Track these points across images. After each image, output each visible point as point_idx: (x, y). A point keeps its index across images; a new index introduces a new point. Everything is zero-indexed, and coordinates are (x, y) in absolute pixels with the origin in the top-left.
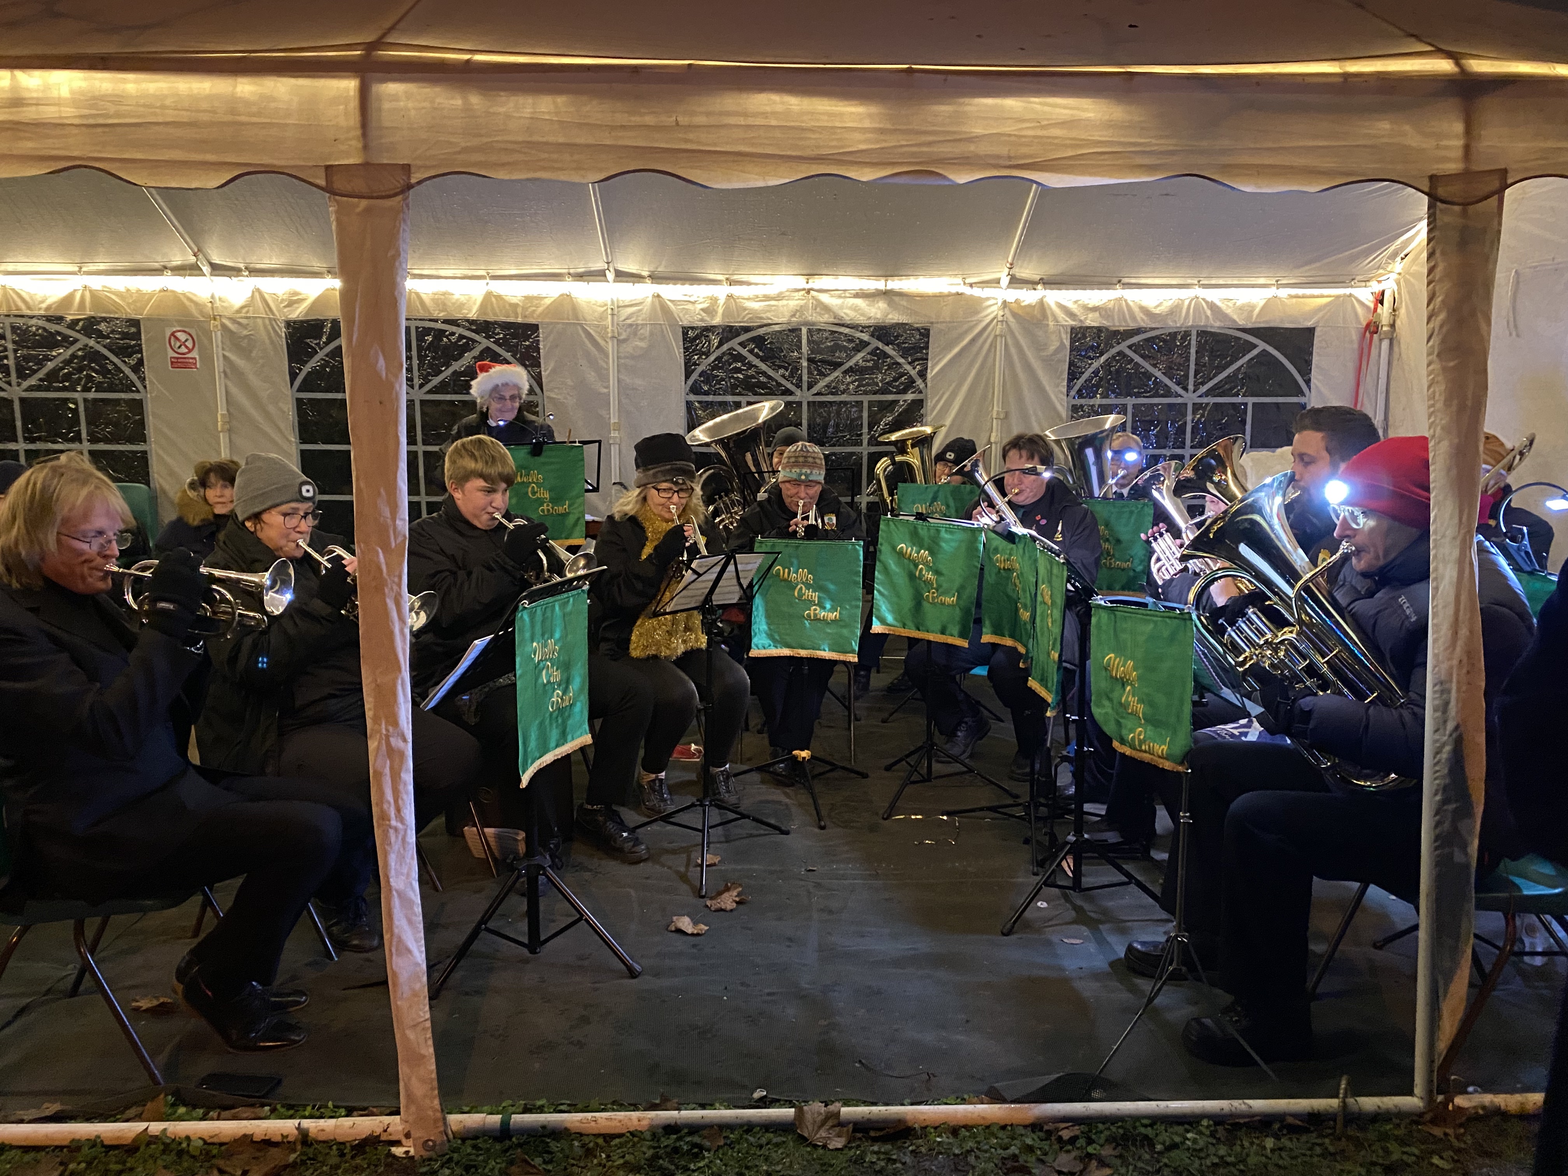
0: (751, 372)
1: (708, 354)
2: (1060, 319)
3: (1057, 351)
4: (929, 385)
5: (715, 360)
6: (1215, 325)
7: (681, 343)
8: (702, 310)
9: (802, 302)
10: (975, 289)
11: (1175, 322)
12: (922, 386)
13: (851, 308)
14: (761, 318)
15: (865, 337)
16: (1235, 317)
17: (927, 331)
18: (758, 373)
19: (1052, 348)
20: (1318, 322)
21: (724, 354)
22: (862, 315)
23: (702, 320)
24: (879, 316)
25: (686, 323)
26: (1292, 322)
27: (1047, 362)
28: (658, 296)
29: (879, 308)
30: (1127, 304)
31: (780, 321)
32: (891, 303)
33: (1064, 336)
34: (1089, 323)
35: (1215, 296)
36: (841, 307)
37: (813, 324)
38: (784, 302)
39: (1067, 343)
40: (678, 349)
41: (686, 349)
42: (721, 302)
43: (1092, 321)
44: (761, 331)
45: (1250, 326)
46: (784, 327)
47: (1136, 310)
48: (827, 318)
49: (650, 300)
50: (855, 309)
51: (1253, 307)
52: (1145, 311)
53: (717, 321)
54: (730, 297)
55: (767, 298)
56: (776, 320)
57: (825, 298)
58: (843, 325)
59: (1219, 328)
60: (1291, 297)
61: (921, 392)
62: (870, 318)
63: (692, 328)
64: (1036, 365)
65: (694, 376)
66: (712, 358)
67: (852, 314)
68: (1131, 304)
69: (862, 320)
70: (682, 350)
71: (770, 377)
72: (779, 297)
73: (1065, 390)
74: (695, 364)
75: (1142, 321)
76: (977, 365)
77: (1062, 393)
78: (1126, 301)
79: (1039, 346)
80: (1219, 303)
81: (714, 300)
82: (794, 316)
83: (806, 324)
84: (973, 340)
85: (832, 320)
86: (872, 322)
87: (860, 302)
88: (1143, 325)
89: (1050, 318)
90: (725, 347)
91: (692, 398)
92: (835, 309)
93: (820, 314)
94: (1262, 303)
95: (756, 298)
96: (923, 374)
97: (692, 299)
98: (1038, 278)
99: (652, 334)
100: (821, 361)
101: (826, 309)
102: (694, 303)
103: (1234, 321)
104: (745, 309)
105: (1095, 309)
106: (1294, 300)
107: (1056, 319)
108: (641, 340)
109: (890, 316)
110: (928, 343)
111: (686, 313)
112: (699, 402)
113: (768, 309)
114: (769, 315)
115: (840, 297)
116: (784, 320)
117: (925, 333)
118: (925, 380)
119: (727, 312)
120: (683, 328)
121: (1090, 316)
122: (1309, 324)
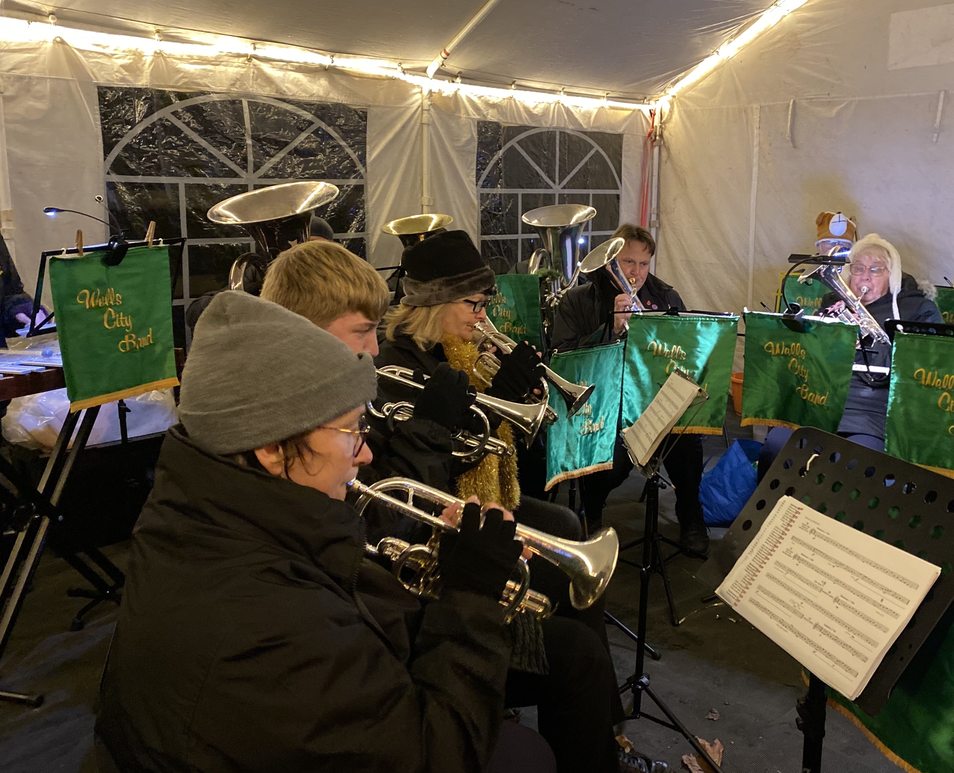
0: (188, 149)
1: (133, 124)
2: (470, 113)
3: (469, 142)
4: (369, 169)
5: (144, 131)
6: (570, 128)
7: (97, 108)
8: (122, 66)
9: (243, 71)
10: (407, 75)
11: (546, 122)
12: (362, 171)
13: (292, 82)
14: (198, 84)
15: (308, 116)
16: (581, 121)
17: (365, 113)
18: (198, 150)
19: (464, 139)
20: (625, 130)
21: (154, 125)
22: (305, 91)
23: (123, 79)
24: (321, 93)
25: (102, 82)
26: (611, 129)
27: (460, 151)
28: (63, 42)
29: (320, 85)
30: (516, 104)
31: (218, 89)
32: (332, 81)
33: (473, 128)
34: (490, 118)
35: (569, 102)
36: (283, 81)
37: (254, 96)
38: (222, 68)
39: (476, 136)
40: (94, 114)
41: (104, 116)
42: (148, 59)
43: (492, 116)
44: (199, 100)
45: (589, 130)
46: (223, 97)
47: (522, 109)
48: (267, 91)
49: (49, 45)
50: (297, 84)
51: (590, 114)
52: (527, 110)
53: (143, 82)
54: (158, 54)
55: (203, 61)
56: (214, 88)
57: (266, 68)
58: (284, 100)
59: (572, 130)
60: (612, 108)
61: (362, 177)
62: (312, 95)
63: (111, 89)
64: (453, 154)
65: (117, 151)
66: (139, 129)
67: (294, 89)
68: (518, 103)
69: (303, 97)
70: (98, 117)
71: (211, 156)
72: (216, 62)
73: (474, 179)
74: (117, 135)
75: (526, 121)
76: (408, 152)
77: (472, 182)
78: (515, 100)
79: (454, 137)
80: (572, 110)
81: (138, 56)
82: (233, 85)
83: (247, 95)
84: (404, 127)
85: (273, 94)
86: (314, 99)
87: (300, 76)
88: (527, 123)
89: (463, 111)
90: (155, 117)
91: (115, 178)
92: (278, 81)
93: (261, 86)
94: (595, 112)
95: (190, 59)
96: (363, 158)
97: (107, 51)
98: (457, 70)
99: (53, 91)
100: (265, 139)
101: (269, 80)
102: (110, 56)
103: (580, 125)
104: (178, 71)
105: (494, 106)
106: (612, 111)
107: (467, 112)
108: (39, 98)
109: (331, 95)
110: (365, 126)
111: (101, 70)
112: (125, 184)
113: (205, 74)
114: (206, 81)
115: (281, 69)
116: (224, 89)
117: (364, 116)
118: (364, 165)
119: (156, 72)
120: (99, 88)
121: (490, 111)
122: (620, 131)
